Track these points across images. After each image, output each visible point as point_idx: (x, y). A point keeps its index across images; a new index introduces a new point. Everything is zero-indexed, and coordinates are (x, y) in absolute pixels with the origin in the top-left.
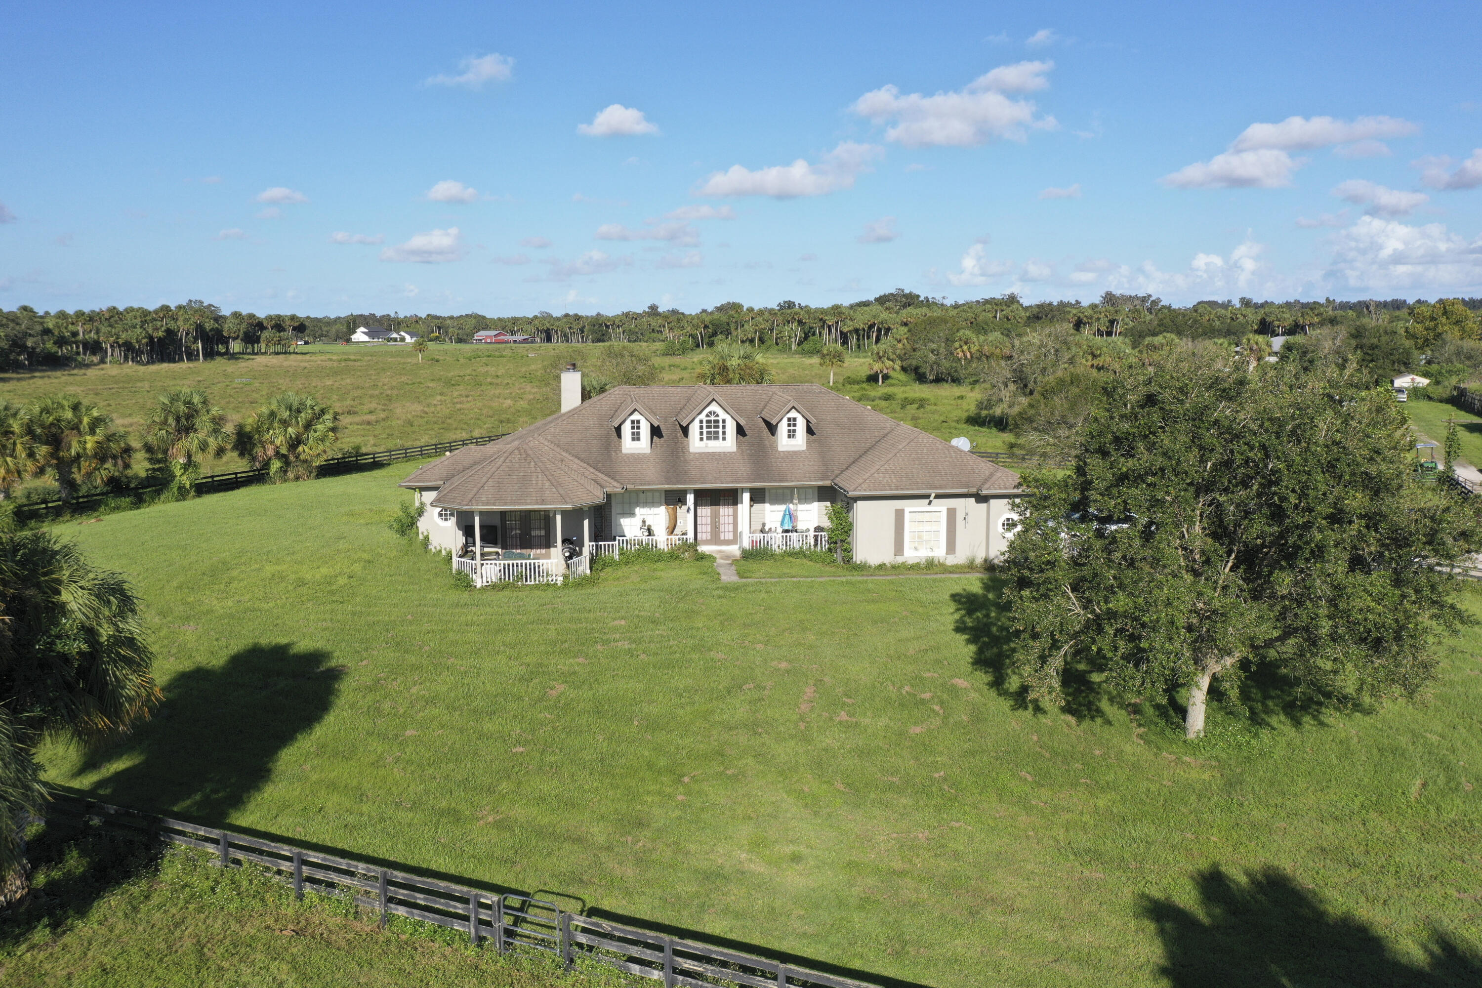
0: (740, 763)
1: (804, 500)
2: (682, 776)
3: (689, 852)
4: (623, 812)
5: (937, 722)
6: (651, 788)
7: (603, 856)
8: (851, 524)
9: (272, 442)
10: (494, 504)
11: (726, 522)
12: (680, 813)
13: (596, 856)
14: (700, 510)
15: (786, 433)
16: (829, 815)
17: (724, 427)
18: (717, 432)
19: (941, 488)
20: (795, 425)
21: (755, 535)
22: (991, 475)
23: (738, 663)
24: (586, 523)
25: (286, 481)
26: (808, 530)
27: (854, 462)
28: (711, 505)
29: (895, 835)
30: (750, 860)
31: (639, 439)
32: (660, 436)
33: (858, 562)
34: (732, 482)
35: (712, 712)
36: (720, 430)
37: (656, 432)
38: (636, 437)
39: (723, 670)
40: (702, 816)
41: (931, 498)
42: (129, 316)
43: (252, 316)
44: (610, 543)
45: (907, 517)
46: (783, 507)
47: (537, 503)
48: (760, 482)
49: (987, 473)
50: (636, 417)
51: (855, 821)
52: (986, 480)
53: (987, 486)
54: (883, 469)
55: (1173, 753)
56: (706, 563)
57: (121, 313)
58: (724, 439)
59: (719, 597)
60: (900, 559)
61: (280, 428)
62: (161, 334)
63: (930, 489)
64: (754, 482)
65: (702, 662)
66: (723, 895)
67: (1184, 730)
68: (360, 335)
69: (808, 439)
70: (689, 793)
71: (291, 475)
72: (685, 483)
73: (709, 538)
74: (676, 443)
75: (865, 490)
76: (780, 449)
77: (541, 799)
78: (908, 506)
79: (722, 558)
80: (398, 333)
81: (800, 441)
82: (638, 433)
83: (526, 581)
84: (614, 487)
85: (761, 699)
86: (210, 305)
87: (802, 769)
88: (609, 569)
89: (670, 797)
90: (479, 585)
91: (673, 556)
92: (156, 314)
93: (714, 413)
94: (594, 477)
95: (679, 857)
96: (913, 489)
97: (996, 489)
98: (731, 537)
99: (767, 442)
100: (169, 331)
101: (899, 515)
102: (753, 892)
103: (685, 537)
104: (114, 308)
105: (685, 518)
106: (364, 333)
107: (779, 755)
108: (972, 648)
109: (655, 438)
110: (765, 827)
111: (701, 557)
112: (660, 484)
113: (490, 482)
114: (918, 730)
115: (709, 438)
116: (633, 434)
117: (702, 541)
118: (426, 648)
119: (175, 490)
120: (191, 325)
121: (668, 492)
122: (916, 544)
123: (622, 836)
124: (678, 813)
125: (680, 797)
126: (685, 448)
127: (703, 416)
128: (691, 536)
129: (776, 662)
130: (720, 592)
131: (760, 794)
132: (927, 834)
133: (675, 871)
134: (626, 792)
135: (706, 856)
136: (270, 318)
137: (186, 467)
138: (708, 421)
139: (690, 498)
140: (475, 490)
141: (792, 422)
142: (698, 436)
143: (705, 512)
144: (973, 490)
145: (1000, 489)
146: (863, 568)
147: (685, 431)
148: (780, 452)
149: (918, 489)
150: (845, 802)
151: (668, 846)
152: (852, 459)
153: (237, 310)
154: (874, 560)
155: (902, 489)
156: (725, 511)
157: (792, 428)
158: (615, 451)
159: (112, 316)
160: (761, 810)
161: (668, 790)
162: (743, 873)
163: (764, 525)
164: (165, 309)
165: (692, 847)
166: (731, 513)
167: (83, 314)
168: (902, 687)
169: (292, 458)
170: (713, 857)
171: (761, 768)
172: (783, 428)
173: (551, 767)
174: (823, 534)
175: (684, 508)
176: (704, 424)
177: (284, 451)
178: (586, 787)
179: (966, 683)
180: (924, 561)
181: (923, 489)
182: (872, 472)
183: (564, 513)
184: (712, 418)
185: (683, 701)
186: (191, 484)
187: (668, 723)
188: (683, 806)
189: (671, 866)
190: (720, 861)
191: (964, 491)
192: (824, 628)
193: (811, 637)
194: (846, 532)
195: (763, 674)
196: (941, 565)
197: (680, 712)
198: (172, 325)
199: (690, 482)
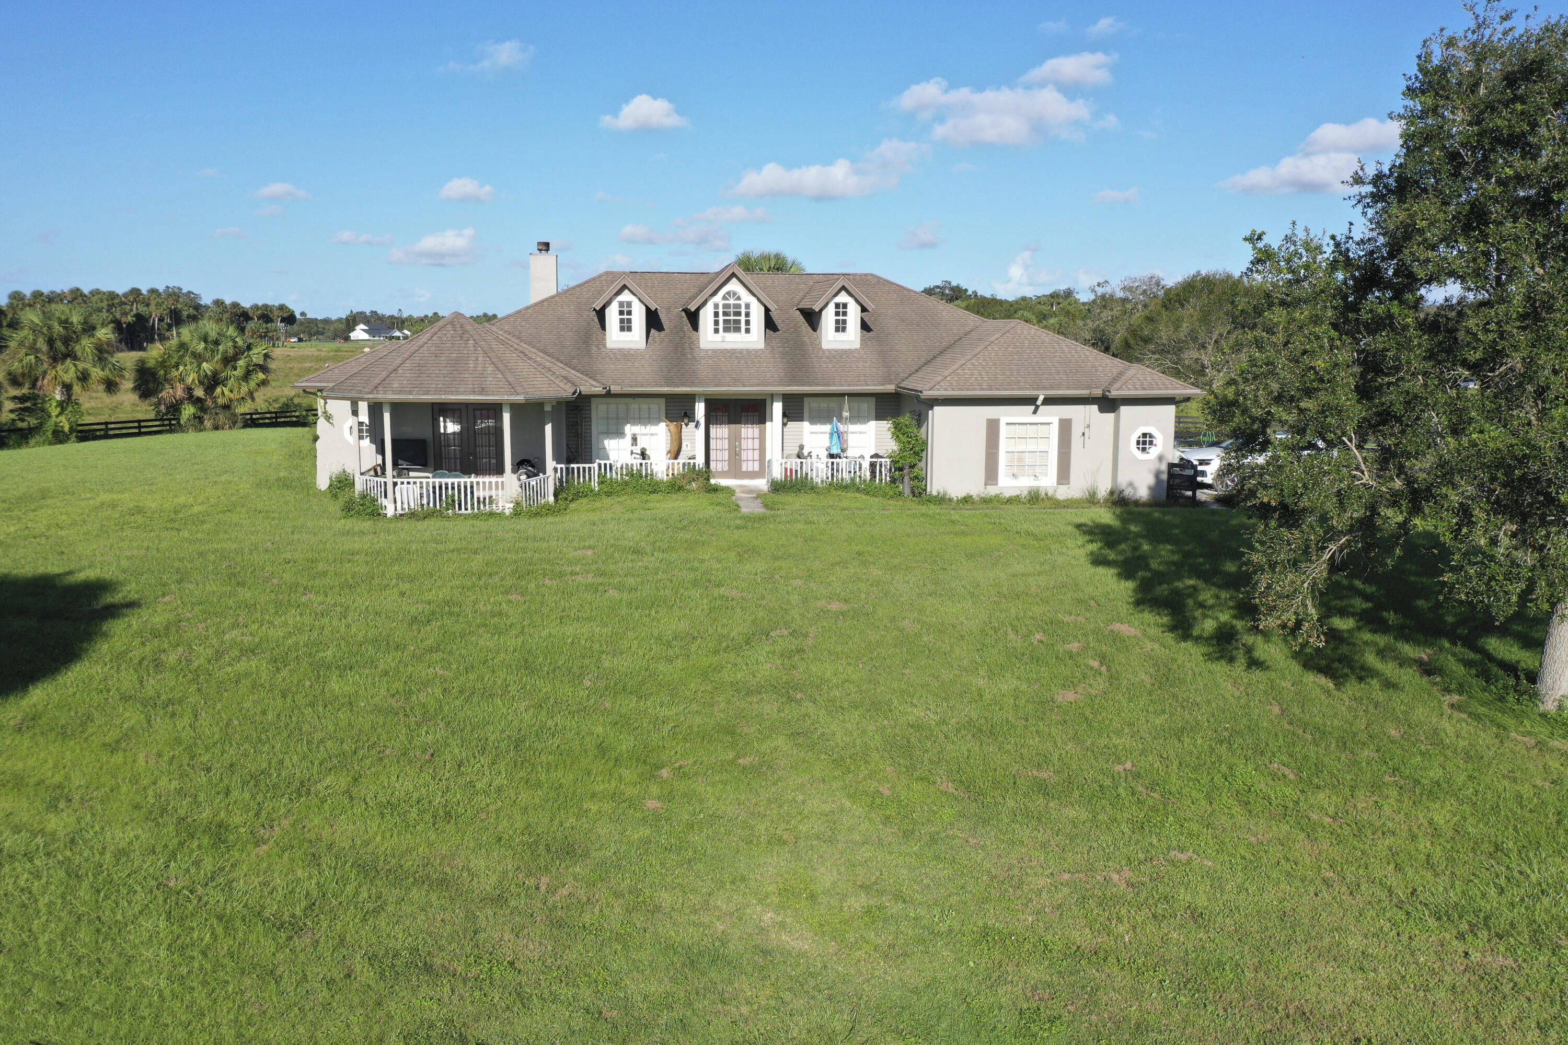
0: (764, 747)
1: (856, 418)
2: (658, 767)
3: (658, 908)
4: (539, 831)
5: (1100, 684)
6: (599, 788)
7: (485, 915)
8: (925, 443)
9: (182, 380)
10: (410, 393)
11: (750, 447)
12: (648, 832)
13: (471, 917)
14: (713, 430)
15: (832, 325)
16: (933, 839)
17: (747, 315)
18: (739, 322)
19: (1052, 388)
20: (845, 314)
21: (789, 461)
22: (1121, 374)
23: (764, 602)
24: (548, 428)
25: (201, 431)
26: (862, 457)
27: (926, 364)
28: (729, 423)
29: (1066, 876)
30: (782, 925)
31: (629, 329)
32: (660, 328)
33: (934, 493)
34: (758, 385)
35: (719, 669)
36: (743, 318)
37: (653, 320)
38: (626, 326)
39: (738, 610)
40: (690, 837)
41: (1039, 402)
42: (94, 299)
43: (235, 305)
44: (587, 466)
45: (1004, 431)
46: (827, 428)
47: (474, 393)
48: (798, 385)
49: (1115, 372)
50: (626, 296)
51: (983, 848)
52: (1115, 380)
53: (1117, 386)
54: (969, 365)
55: (1530, 734)
56: (720, 496)
57: (85, 296)
58: (748, 331)
59: (738, 528)
60: (992, 491)
61: (192, 363)
62: (130, 319)
63: (1037, 389)
64: (789, 385)
65: (705, 601)
66: (724, 1002)
67: (1535, 696)
68: (359, 333)
69: (862, 336)
70: (669, 797)
71: (208, 423)
72: (692, 384)
73: (726, 469)
74: (682, 338)
75: (946, 390)
76: (825, 346)
77: (389, 807)
78: (1005, 414)
79: (743, 492)
80: (400, 330)
81: (852, 336)
82: (629, 321)
83: (460, 509)
84: (589, 387)
85: (800, 651)
86: (189, 292)
87: (875, 756)
88: (584, 501)
89: (632, 803)
90: (390, 512)
91: (675, 486)
92: (126, 298)
93: (735, 294)
94: (564, 373)
95: (639, 919)
96: (1013, 389)
97: (1129, 389)
98: (757, 468)
99: (806, 339)
100: (138, 316)
101: (993, 427)
102: (787, 996)
103: (692, 461)
104: (78, 289)
105: (693, 437)
106: (364, 330)
107: (834, 734)
108: (1129, 585)
109: (653, 331)
110: (810, 860)
111: (716, 489)
112: (657, 385)
113: (408, 365)
114: (1070, 696)
115: (726, 330)
116: (622, 321)
117: (717, 472)
118: (275, 581)
119: (49, 434)
120: (164, 310)
121: (670, 398)
122: (1015, 471)
123: (530, 874)
124: (645, 832)
125: (651, 804)
126: (693, 344)
127: (718, 298)
128: (700, 461)
129: (823, 602)
130: (738, 522)
131: (800, 798)
132: (1127, 874)
133: (626, 947)
134: (552, 795)
135: (692, 917)
136: (256, 307)
137: (62, 405)
138: (725, 306)
139: (700, 409)
140: (384, 374)
141: (841, 309)
142: (711, 326)
143: (720, 432)
144: (1098, 392)
145: (1136, 389)
146: (941, 500)
147: (693, 318)
148: (824, 351)
149: (1020, 389)
150: (962, 815)
151: (618, 895)
152: (923, 360)
153: (220, 297)
154: (956, 491)
155: (997, 389)
156: (748, 431)
157: (841, 318)
158: (597, 346)
159: (76, 299)
160: (803, 828)
161: (630, 791)
162: (766, 953)
163: (802, 447)
164: (136, 292)
165: (666, 898)
166: (757, 435)
167: (42, 294)
168: (1030, 633)
169: (209, 403)
170: (706, 920)
171: (802, 754)
172: (829, 318)
173: (424, 751)
174: (883, 460)
175: (692, 425)
176: (721, 311)
177: (199, 392)
178: (479, 785)
179: (1133, 630)
180: (1025, 493)
181: (1028, 389)
182: (954, 367)
183: (515, 408)
184: (732, 301)
185: (671, 652)
186: (71, 428)
187: (643, 683)
188: (655, 820)
189: (619, 937)
190: (720, 927)
191: (1084, 392)
192: (896, 561)
193: (876, 572)
194: (916, 454)
195: (803, 616)
196: (1049, 499)
197: (662, 667)
198: (142, 309)
199: (700, 384)
